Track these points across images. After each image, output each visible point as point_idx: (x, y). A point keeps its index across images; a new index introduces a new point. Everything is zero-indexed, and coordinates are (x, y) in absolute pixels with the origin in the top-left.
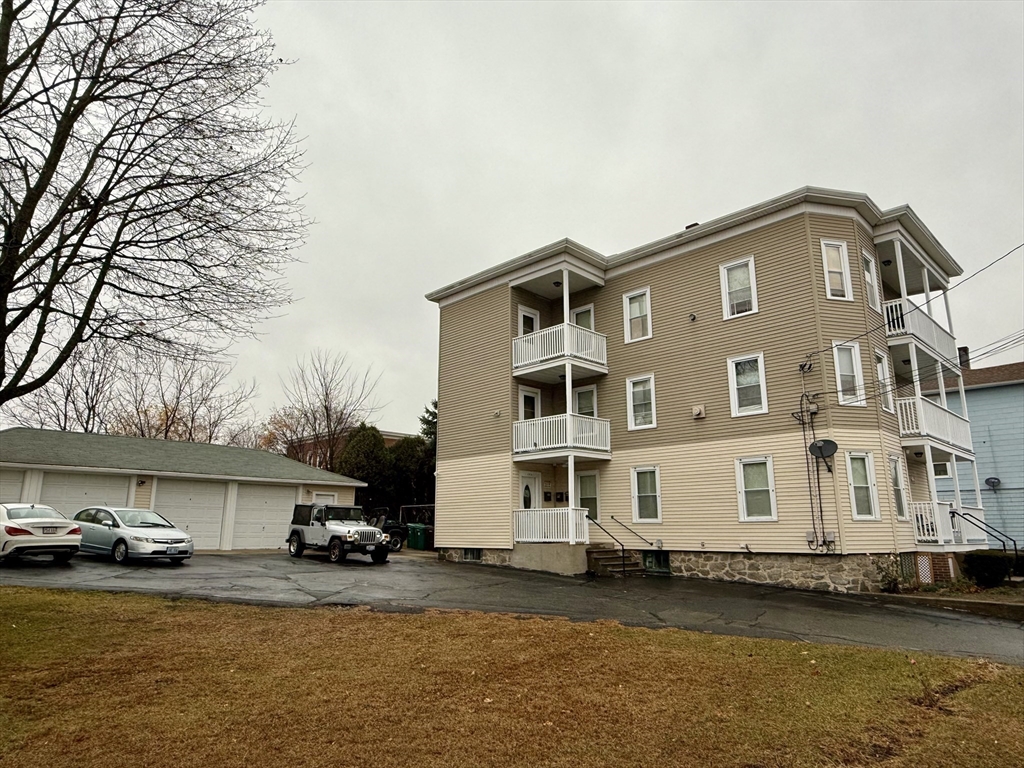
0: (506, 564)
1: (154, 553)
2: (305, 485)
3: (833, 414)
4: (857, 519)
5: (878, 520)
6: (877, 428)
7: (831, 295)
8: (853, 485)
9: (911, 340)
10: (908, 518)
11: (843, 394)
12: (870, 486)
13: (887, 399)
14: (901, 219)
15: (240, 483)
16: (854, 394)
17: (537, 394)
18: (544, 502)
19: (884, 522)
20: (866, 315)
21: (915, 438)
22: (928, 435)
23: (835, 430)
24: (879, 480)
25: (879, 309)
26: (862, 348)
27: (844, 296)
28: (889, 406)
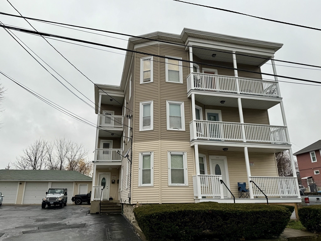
2: (75, 182)
3: (135, 136)
4: (141, 186)
5: (152, 186)
6: (158, 140)
7: (144, 82)
8: (142, 169)
9: (192, 93)
10: (187, 185)
11: (143, 126)
12: (151, 168)
13: (181, 124)
14: (189, 35)
15: (53, 182)
16: (149, 125)
17: (111, 142)
18: (111, 184)
19: (155, 187)
20: (159, 87)
21: (193, 142)
22: (198, 139)
23: (135, 143)
24: (155, 165)
25: (181, 82)
26: (155, 103)
27: (150, 81)
28: (181, 127)
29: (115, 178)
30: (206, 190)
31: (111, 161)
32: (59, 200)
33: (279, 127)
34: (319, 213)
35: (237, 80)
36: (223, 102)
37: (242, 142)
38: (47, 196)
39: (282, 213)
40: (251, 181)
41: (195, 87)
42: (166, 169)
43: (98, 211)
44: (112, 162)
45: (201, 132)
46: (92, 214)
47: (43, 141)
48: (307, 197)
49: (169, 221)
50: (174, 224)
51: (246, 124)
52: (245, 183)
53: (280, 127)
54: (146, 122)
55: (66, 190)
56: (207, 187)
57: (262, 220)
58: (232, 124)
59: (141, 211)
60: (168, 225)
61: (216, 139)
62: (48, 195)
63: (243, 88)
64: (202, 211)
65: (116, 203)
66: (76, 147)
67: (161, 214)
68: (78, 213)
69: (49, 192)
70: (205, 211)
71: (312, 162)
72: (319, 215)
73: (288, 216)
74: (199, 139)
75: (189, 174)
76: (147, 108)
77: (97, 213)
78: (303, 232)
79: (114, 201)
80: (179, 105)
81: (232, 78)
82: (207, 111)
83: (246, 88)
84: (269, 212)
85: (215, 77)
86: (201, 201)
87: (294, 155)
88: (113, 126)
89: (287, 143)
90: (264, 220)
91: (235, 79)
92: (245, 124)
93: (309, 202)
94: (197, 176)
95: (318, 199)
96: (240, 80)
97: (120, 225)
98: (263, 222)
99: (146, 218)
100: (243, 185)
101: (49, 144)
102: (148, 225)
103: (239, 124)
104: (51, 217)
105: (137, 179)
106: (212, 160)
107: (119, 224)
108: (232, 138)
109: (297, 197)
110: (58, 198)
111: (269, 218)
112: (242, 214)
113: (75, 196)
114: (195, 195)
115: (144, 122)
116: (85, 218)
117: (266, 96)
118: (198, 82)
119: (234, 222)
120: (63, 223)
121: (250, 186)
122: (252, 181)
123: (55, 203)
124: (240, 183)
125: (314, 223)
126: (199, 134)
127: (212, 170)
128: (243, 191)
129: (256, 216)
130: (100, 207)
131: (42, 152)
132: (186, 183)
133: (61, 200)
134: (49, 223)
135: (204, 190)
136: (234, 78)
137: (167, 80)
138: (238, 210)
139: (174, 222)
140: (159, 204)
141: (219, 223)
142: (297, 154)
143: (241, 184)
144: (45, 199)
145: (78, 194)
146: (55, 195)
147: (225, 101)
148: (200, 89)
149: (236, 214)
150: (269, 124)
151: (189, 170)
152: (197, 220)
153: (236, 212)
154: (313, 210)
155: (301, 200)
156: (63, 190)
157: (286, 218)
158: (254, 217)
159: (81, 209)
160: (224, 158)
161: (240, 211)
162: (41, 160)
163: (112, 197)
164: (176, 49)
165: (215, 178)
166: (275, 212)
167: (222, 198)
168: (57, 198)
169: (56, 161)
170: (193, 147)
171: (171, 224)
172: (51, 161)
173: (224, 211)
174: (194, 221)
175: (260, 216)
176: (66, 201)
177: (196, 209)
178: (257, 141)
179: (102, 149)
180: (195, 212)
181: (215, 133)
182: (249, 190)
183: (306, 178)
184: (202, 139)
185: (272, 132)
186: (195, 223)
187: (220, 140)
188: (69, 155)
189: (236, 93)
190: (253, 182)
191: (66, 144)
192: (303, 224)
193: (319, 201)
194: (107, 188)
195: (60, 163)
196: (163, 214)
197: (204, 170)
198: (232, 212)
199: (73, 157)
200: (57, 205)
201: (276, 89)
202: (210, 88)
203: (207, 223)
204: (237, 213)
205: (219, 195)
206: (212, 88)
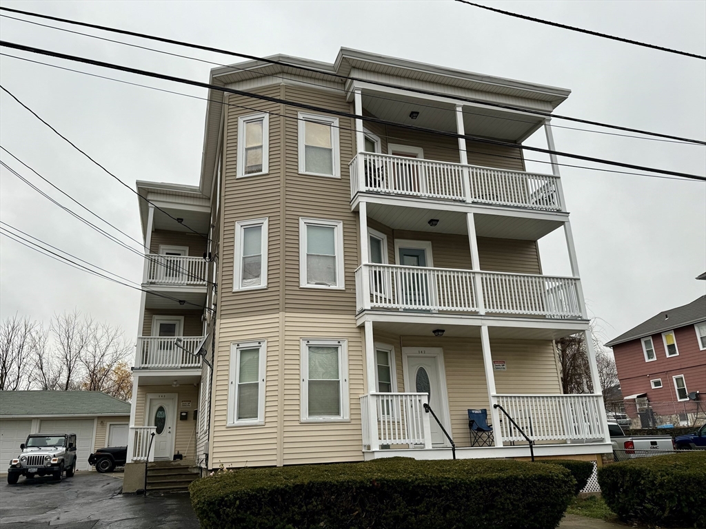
2: (99, 417)
3: (223, 304)
4: (233, 425)
5: (261, 424)
6: (277, 311)
7: (246, 173)
8: (238, 383)
9: (360, 199)
10: (347, 418)
11: (244, 279)
12: (260, 381)
13: (335, 273)
14: (353, 65)
15: (42, 420)
16: (258, 276)
17: (180, 320)
18: (179, 421)
19: (267, 425)
20: (282, 185)
21: (361, 315)
22: (373, 309)
23: (223, 321)
24: (269, 374)
25: (337, 173)
26: (271, 223)
27: (261, 171)
28: (335, 281)
29: (189, 407)
30: (389, 429)
31: (180, 365)
32: (52, 462)
33: (561, 278)
34: (643, 479)
35: (466, 171)
36: (434, 223)
37: (476, 314)
38: (22, 455)
39: (553, 481)
40: (495, 406)
41: (367, 185)
42: (297, 382)
43: (141, 487)
44: (181, 368)
45: (381, 292)
46: (127, 495)
47: (23, 322)
48: (629, 439)
49: (269, 512)
50: (282, 520)
51: (486, 274)
52: (485, 410)
53: (564, 279)
54: (251, 270)
55: (73, 438)
56: (398, 422)
57: (506, 500)
58: (454, 272)
59: (202, 487)
60: (266, 521)
61: (416, 308)
62: (27, 452)
63: (478, 191)
64: (354, 482)
65: (188, 468)
66: (106, 334)
67: (249, 494)
68: (93, 493)
69: (29, 445)
70: (362, 482)
71: (647, 361)
72: (642, 482)
73: (567, 489)
74: (375, 307)
75: (352, 392)
76: (253, 236)
77: (139, 493)
78: (609, 524)
79: (182, 463)
80: (332, 229)
81: (454, 166)
82: (400, 244)
83: (486, 192)
84: (521, 479)
85: (419, 164)
86: (377, 456)
87: (606, 345)
88: (186, 282)
89: (579, 317)
90: (510, 499)
91: (460, 169)
92: (482, 273)
93: (633, 452)
94: (369, 396)
95: (653, 443)
96: (473, 172)
97: (181, 521)
98: (506, 505)
99: (209, 505)
100: (481, 415)
101: (37, 328)
102: (214, 523)
103: (469, 273)
104: (19, 506)
105: (224, 408)
106: (408, 357)
107: (181, 518)
108: (453, 306)
109: (602, 440)
110: (50, 458)
111: (522, 494)
112: (455, 486)
113: (98, 451)
114: (365, 442)
115: (245, 270)
116: (106, 505)
117: (532, 209)
118: (375, 175)
119: (436, 508)
120: (43, 521)
121: (495, 417)
122: (498, 406)
123: (41, 471)
124: (473, 412)
125: (632, 501)
126: (376, 296)
127: (410, 380)
128: (480, 430)
129: (490, 491)
130: (146, 476)
131: (21, 347)
132: (345, 414)
133: (56, 462)
134: (7, 521)
135: (384, 429)
136: (458, 166)
137: (302, 170)
138: (446, 478)
139: (284, 515)
140: (275, 466)
141: (398, 511)
142: (615, 343)
143: (476, 412)
144: (16, 461)
145: (106, 447)
146: (43, 450)
147: (438, 221)
148: (379, 191)
149: (439, 487)
150: (540, 272)
151: (352, 382)
152: (343, 506)
153: (441, 482)
154: (630, 470)
155: (611, 446)
156: (64, 438)
157: (564, 494)
158: (484, 494)
159: (106, 482)
160: (437, 352)
161: (450, 481)
162: (19, 368)
163: (180, 453)
164: (324, 97)
165: (415, 401)
166: (535, 479)
167: (429, 446)
168: (46, 459)
169: (56, 369)
170: (362, 327)
171: (274, 518)
172: (42, 369)
173: (410, 480)
174: (333, 509)
175: (499, 491)
176: (73, 465)
177: (343, 478)
178: (511, 311)
179: (156, 339)
180: (337, 486)
181: (415, 294)
182: (493, 427)
183: (634, 396)
184: (383, 308)
185: (548, 291)
186: (338, 512)
187: (424, 310)
188: (87, 353)
189: (464, 201)
190: (501, 408)
191: (80, 327)
192: (609, 504)
193: (656, 448)
194: (170, 430)
195: (65, 374)
196: (252, 496)
197: (390, 381)
198: (429, 482)
199: (97, 359)
200: (46, 475)
201: (555, 195)
202: (407, 190)
203: (367, 511)
204: (443, 486)
205: (421, 441)
206: (411, 190)
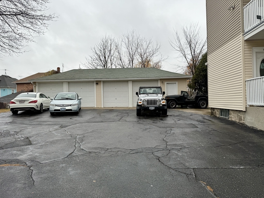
0: (241, 122)
1: (55, 110)
32: (162, 103)
133: (165, 104)
144: (140, 103)
168: (158, 101)
